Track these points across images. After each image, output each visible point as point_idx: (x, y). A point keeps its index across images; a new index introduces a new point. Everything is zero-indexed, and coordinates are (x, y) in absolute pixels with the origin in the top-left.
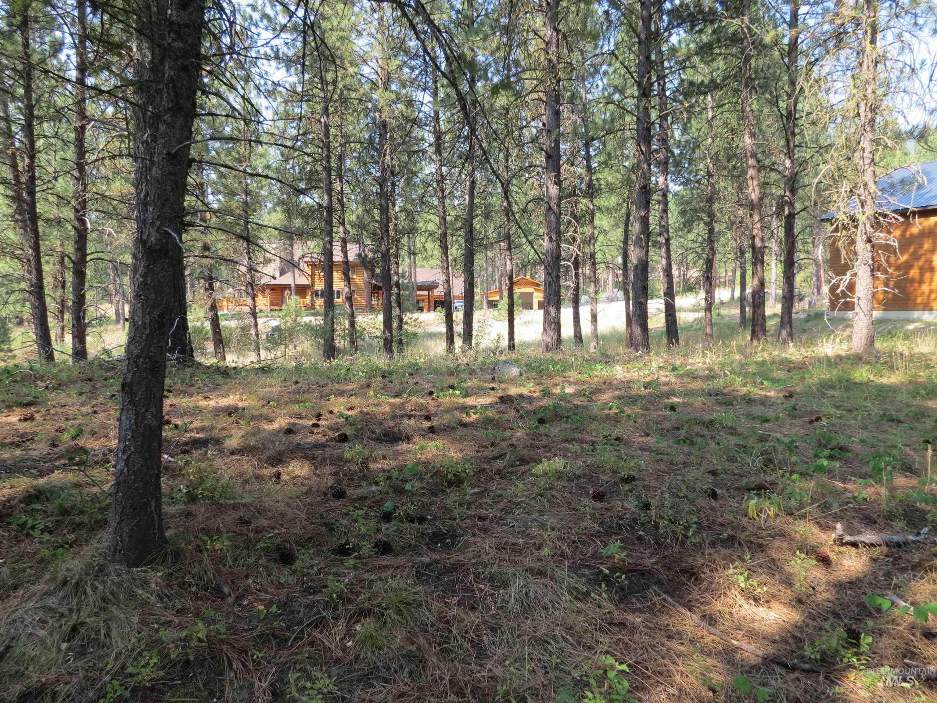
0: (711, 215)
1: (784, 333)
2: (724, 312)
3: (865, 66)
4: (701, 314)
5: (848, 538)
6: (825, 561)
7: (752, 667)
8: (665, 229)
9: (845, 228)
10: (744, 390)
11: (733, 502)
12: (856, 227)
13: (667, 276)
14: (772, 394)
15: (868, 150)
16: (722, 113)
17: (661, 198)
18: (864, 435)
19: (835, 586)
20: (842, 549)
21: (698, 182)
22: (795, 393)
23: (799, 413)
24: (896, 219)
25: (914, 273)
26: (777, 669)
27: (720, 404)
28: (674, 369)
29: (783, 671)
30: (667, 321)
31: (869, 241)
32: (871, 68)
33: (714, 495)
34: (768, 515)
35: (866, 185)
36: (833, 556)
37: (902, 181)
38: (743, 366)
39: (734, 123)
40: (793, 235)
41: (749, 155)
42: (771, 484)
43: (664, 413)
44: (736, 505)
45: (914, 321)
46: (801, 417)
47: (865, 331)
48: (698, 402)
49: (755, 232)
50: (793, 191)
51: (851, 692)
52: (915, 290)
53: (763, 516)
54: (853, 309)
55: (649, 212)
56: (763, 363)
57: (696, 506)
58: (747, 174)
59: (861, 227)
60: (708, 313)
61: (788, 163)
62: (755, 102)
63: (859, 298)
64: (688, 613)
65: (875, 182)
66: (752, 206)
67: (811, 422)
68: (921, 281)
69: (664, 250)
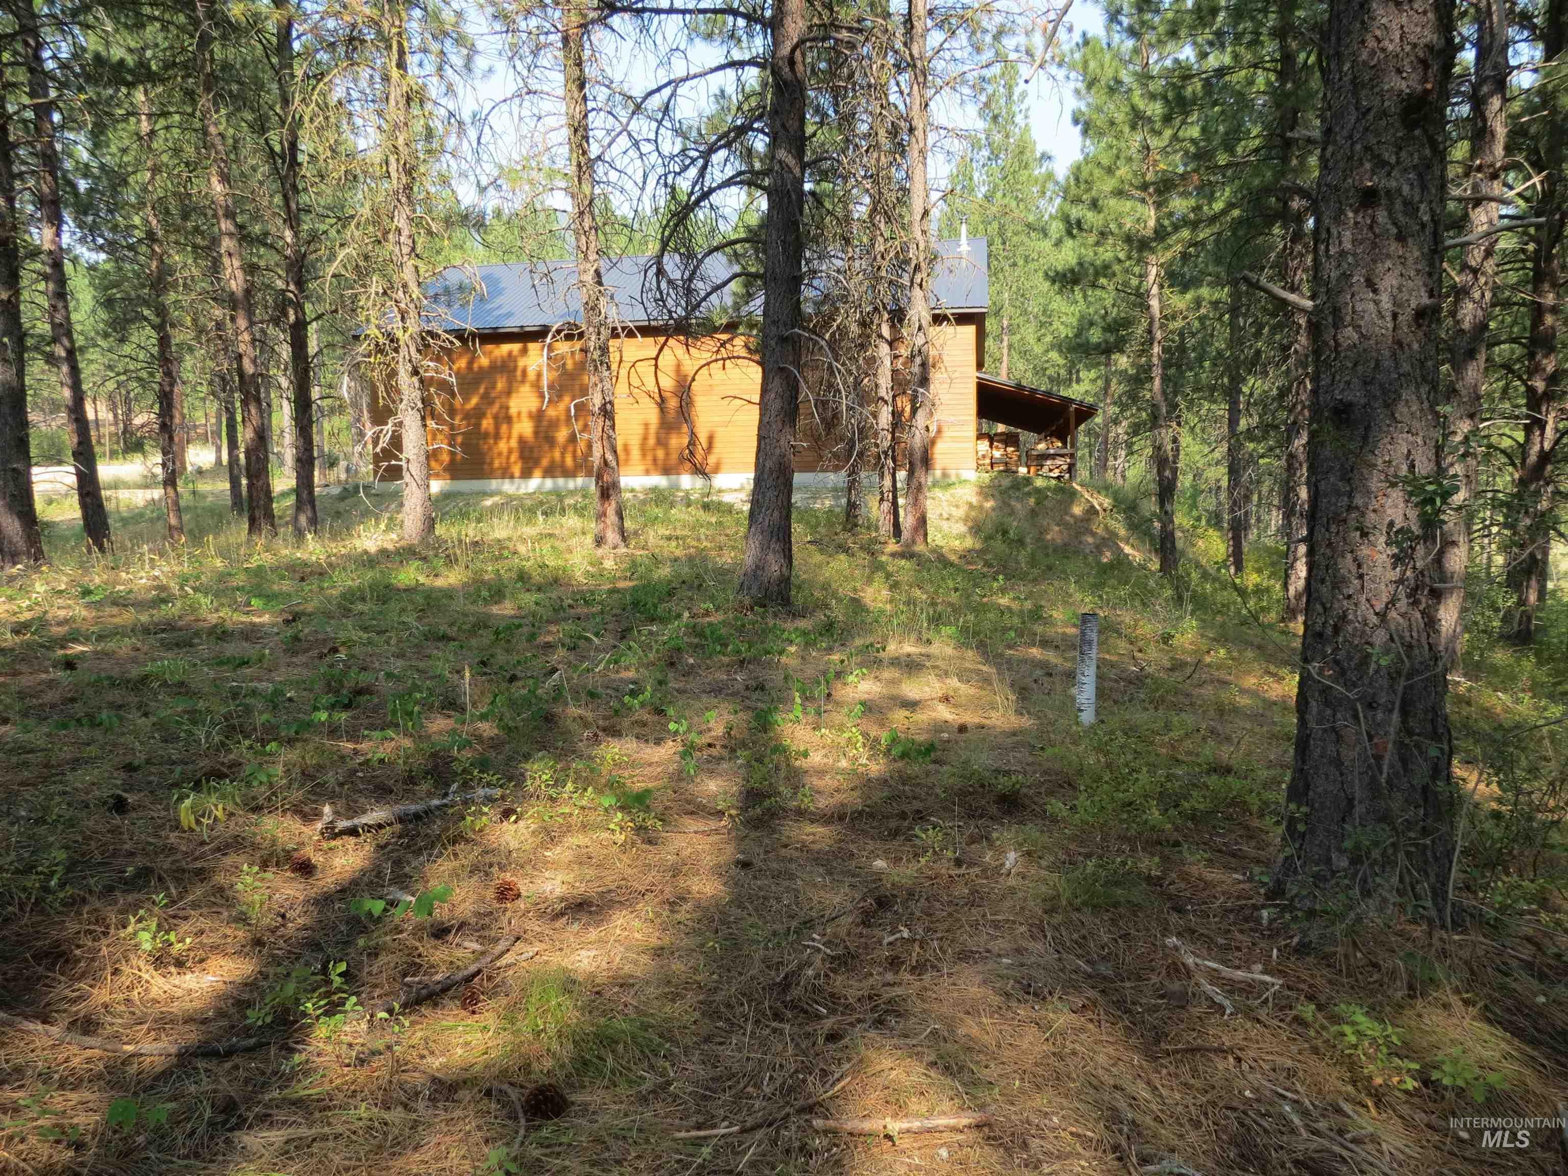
0: (161, 311)
1: (303, 520)
2: (203, 487)
3: (392, 102)
4: (157, 493)
5: (342, 824)
6: (305, 869)
7: (157, 1078)
8: (63, 330)
9: (380, 350)
10: (213, 618)
11: (157, 812)
12: (396, 350)
13: (77, 420)
14: (266, 618)
15: (405, 233)
16: (167, 128)
17: (48, 270)
18: (397, 666)
19: (316, 902)
20: (333, 843)
21: (131, 247)
22: (303, 614)
23: (305, 645)
24: (451, 342)
25: (487, 424)
26: (201, 1064)
27: (167, 646)
28: (87, 592)
29: (212, 1065)
30: (83, 505)
31: (415, 372)
32: (401, 105)
33: (120, 806)
34: (216, 818)
35: (405, 286)
36: (317, 859)
37: (461, 288)
38: (222, 577)
39: (190, 152)
40: (307, 357)
41: (220, 212)
42: (230, 767)
43: (52, 676)
44: (163, 813)
45: (492, 494)
46: (306, 651)
47: (419, 509)
48: (124, 647)
49: (242, 348)
50: (300, 284)
51: (319, 1055)
52: (490, 449)
53: (205, 821)
54: (401, 478)
55: (17, 293)
56: (259, 572)
57: (82, 832)
58: (220, 245)
59: (403, 351)
60: (170, 490)
61: (288, 235)
62: (223, 120)
63: (408, 461)
64: (40, 1027)
65: (419, 284)
66: (232, 302)
67: (321, 656)
68: (497, 436)
69: (65, 369)
